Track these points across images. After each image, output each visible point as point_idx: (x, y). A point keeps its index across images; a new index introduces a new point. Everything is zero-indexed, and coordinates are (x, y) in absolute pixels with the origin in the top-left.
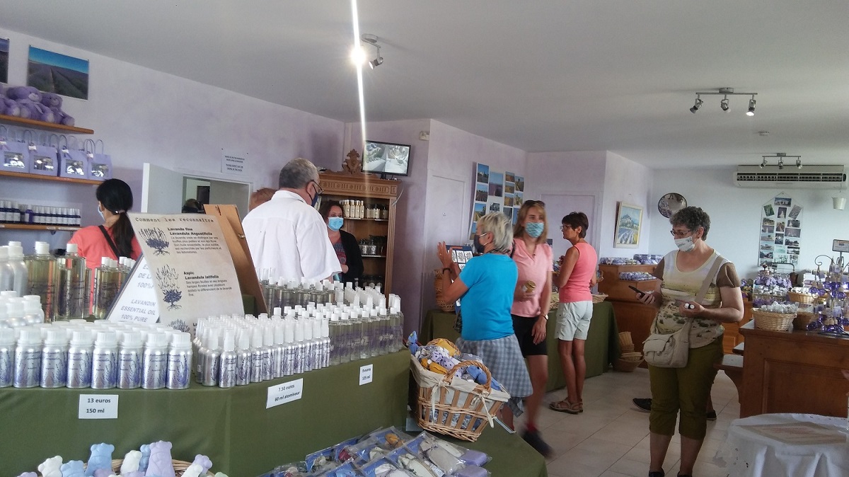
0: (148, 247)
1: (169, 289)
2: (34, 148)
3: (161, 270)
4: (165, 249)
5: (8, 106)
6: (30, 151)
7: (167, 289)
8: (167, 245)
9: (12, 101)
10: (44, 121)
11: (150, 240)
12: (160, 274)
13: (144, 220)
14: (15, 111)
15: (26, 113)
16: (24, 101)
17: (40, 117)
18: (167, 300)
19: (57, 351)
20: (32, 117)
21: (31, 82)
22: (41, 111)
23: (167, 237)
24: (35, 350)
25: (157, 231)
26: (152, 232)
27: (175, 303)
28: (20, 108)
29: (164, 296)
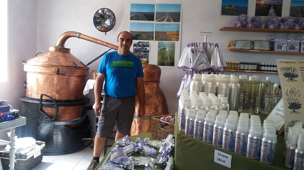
0: (284, 77)
1: (293, 102)
2: (290, 41)
3: (289, 90)
4: (295, 79)
5: (280, 25)
6: (287, 43)
7: (291, 101)
8: (297, 76)
9: (282, 23)
10: (295, 29)
11: (286, 73)
12: (289, 93)
13: (285, 62)
14: (282, 27)
15: (287, 27)
16: (286, 23)
17: (293, 28)
18: (290, 107)
19: (210, 124)
20: (289, 29)
21: (291, 15)
22: (293, 25)
23: (298, 72)
24: (202, 122)
25: (292, 68)
26: (289, 69)
27: (296, 110)
28: (284, 26)
29: (289, 105)
